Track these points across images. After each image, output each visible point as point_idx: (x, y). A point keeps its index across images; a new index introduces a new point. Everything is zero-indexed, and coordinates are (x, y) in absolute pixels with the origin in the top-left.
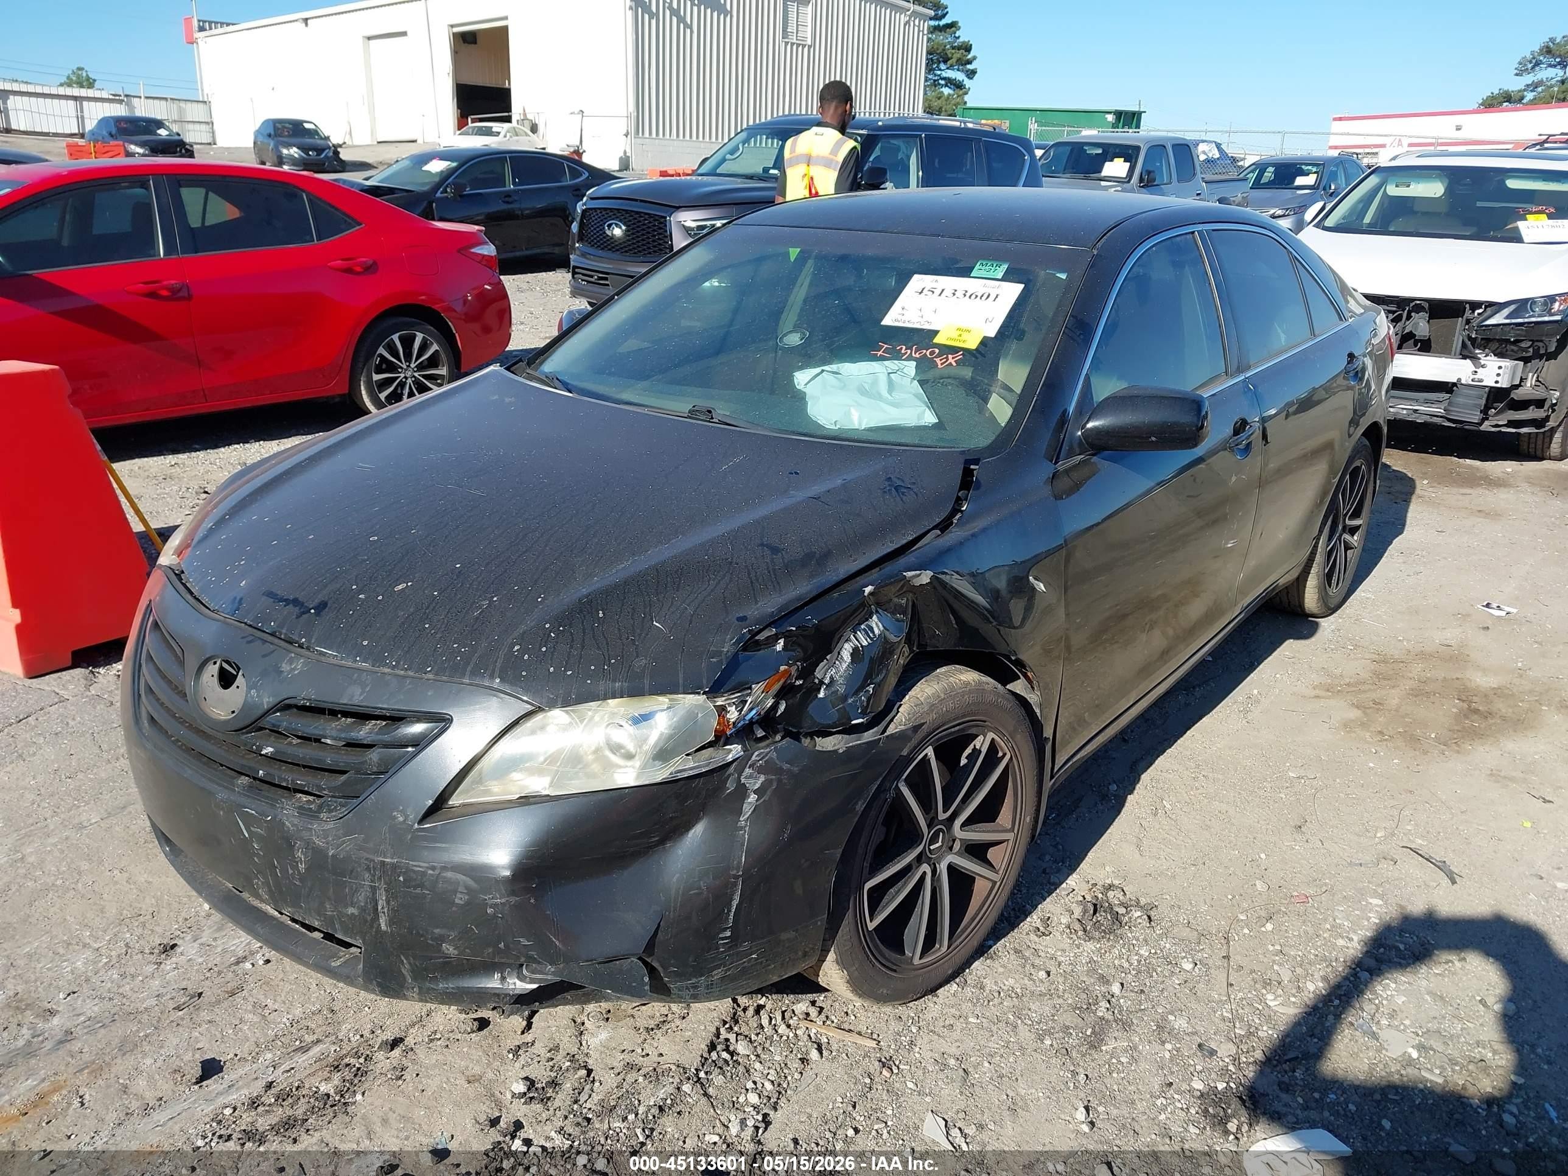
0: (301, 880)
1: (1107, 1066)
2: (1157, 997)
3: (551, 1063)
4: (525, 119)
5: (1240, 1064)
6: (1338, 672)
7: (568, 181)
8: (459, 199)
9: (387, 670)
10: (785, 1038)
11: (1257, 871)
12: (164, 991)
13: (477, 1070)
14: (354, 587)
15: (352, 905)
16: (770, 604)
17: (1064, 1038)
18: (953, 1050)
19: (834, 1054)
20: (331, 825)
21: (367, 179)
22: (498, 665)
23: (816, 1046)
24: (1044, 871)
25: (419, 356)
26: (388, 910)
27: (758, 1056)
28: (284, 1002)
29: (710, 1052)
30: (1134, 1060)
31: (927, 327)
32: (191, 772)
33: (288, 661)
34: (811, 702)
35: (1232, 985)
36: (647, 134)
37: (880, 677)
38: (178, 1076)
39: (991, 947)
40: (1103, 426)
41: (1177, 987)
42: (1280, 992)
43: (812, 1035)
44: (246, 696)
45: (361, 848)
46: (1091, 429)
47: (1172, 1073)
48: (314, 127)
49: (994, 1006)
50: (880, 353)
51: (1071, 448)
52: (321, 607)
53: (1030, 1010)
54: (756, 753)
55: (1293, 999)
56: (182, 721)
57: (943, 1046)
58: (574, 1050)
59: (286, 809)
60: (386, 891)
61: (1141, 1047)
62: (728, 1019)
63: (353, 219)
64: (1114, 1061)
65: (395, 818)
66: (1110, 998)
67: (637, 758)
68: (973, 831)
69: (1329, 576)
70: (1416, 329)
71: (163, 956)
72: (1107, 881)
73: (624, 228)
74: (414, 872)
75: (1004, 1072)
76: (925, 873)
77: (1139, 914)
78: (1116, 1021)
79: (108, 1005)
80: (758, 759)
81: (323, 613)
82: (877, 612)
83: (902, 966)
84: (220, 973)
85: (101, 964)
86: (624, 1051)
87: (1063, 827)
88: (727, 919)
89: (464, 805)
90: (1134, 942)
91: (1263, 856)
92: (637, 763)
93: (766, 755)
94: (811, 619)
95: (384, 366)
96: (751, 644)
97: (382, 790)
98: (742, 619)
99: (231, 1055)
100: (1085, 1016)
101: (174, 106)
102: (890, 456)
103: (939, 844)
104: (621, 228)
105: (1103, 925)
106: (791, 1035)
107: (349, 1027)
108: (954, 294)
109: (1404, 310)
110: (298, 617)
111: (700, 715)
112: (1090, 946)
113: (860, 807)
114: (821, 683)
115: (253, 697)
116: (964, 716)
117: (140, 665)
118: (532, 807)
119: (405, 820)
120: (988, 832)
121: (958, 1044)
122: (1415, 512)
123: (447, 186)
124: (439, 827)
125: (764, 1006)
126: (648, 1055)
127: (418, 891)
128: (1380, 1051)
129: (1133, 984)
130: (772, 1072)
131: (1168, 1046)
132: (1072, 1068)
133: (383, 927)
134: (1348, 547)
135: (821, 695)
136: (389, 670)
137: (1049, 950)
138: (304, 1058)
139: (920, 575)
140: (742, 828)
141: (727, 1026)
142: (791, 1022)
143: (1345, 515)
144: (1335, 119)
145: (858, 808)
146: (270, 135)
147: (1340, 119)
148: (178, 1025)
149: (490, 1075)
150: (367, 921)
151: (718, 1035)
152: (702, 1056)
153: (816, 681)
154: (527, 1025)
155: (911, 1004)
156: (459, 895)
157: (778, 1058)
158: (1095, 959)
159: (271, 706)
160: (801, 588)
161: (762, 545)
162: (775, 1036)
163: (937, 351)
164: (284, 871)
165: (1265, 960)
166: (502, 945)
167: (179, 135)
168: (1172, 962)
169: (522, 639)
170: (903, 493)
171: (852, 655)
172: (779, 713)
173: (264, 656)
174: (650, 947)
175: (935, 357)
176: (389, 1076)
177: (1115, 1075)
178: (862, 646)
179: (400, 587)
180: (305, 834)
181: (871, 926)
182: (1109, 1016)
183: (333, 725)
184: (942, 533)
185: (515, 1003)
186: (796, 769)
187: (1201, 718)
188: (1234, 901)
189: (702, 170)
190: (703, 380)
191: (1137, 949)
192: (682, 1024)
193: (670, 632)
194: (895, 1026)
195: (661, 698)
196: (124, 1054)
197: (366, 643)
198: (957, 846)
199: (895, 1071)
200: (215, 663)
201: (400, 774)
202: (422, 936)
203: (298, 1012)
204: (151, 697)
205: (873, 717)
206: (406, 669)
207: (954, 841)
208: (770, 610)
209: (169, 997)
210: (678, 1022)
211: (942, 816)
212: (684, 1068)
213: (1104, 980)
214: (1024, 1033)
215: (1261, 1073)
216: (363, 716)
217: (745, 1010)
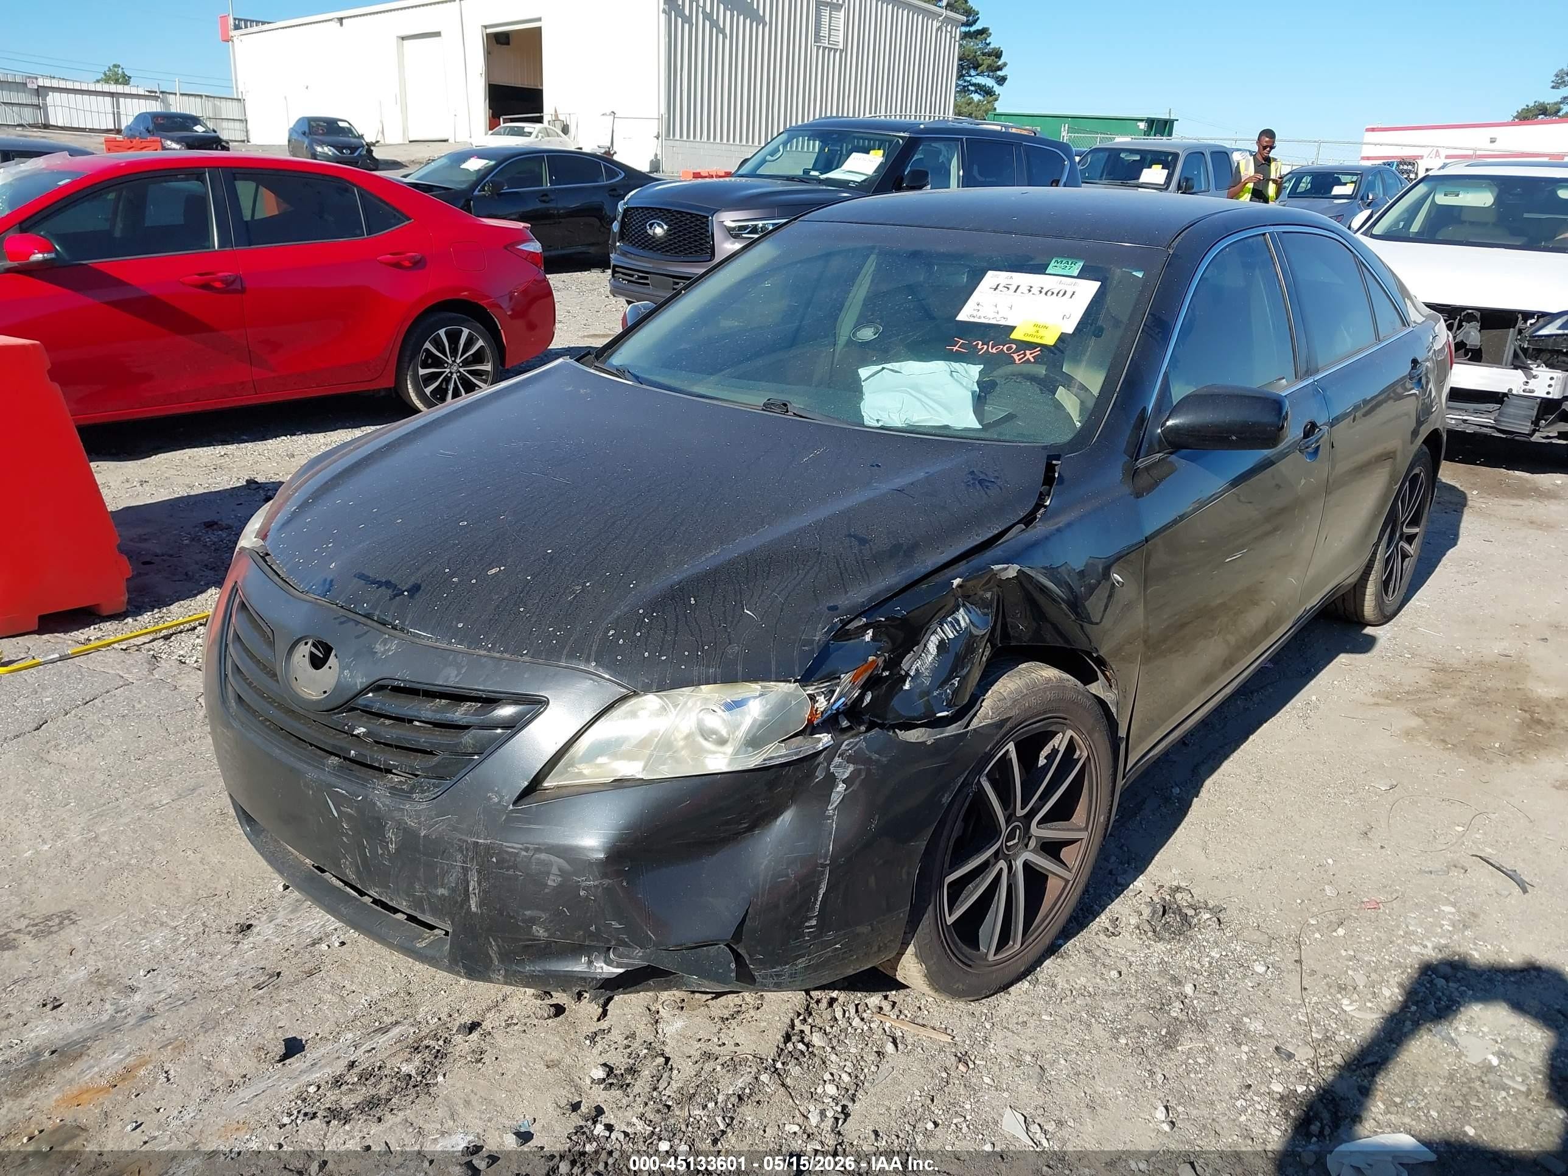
0: (390, 860)
1: (1184, 1066)
2: (1230, 999)
3: (628, 1050)
4: (557, 119)
5: (1318, 1067)
6: (1397, 679)
7: (604, 182)
8: (496, 197)
9: (482, 652)
10: (859, 1031)
11: (1325, 876)
12: (243, 970)
13: (555, 1055)
14: (447, 570)
15: (442, 886)
16: (860, 594)
17: (1139, 1038)
18: (1028, 1047)
19: (909, 1047)
20: (424, 806)
21: (405, 176)
22: (594, 648)
23: (891, 1039)
24: (1111, 872)
25: (464, 352)
26: (479, 892)
27: (833, 1048)
28: (361, 984)
29: (785, 1043)
30: (1210, 1061)
31: (1003, 322)
32: (279, 752)
33: (382, 642)
34: (897, 693)
35: (1305, 989)
36: (678, 137)
37: (966, 671)
38: (262, 1054)
39: (1061, 946)
40: (1183, 425)
41: (1251, 989)
42: (1355, 997)
43: (886, 1029)
44: (339, 674)
45: (455, 829)
46: (1171, 428)
47: (1250, 1075)
48: (348, 126)
49: (1067, 1004)
50: (955, 348)
51: (1151, 444)
52: (415, 589)
53: (1103, 1008)
54: (846, 743)
55: (1369, 1005)
56: (270, 700)
57: (1020, 1043)
58: (651, 1038)
59: (378, 790)
60: (479, 872)
61: (1217, 1049)
62: (802, 1011)
63: (403, 215)
64: (1191, 1061)
65: (490, 798)
66: (1182, 998)
67: (729, 744)
68: (1049, 829)
69: (1386, 584)
70: (1468, 338)
71: (240, 936)
72: (1174, 883)
73: (666, 227)
74: (507, 852)
75: (1080, 1069)
76: (1001, 869)
77: (1208, 916)
78: (1190, 1022)
79: (188, 983)
80: (847, 748)
81: (417, 596)
82: (964, 605)
83: (977, 962)
84: (296, 953)
85: (179, 943)
86: (700, 1040)
87: (1128, 829)
88: (813, 908)
89: (558, 787)
90: (1205, 944)
91: (1330, 861)
92: (729, 749)
93: (856, 745)
94: (899, 610)
95: (430, 361)
96: (842, 634)
97: (477, 771)
98: (833, 608)
99: (313, 1034)
100: (1159, 1015)
101: (209, 104)
102: (971, 450)
103: (1016, 841)
104: (662, 227)
105: (1172, 926)
106: (866, 1028)
107: (427, 1009)
108: (1030, 291)
109: (1455, 319)
110: (391, 599)
111: (793, 703)
112: (1161, 946)
113: (946, 799)
114: (907, 674)
115: (345, 678)
116: (1045, 712)
117: (227, 645)
118: (626, 790)
119: (500, 801)
120: (1064, 830)
121: (1033, 1041)
122: (1469, 524)
123: (485, 184)
124: (534, 809)
125: (837, 999)
126: (724, 1044)
127: (511, 872)
128: (1459, 1057)
129: (1205, 985)
130: (848, 1064)
131: (1245, 1048)
132: (1149, 1068)
133: (474, 909)
134: (1405, 556)
135: (907, 687)
136: (485, 652)
137: (1119, 950)
138: (385, 1039)
139: (1006, 569)
140: (829, 817)
141: (801, 1017)
142: (865, 1015)
143: (1403, 523)
144: (1368, 130)
145: (944, 800)
146: (304, 133)
147: (1373, 130)
148: (258, 1003)
149: (568, 1060)
150: (457, 902)
151: (793, 1026)
152: (778, 1047)
153: (903, 673)
154: (603, 1012)
155: (983, 1001)
156: (551, 877)
157: (853, 1050)
158: (1166, 959)
159: (364, 686)
160: (890, 579)
161: (850, 536)
162: (850, 1028)
163: (1014, 347)
164: (373, 851)
165: (1339, 965)
166: (593, 928)
167: (215, 131)
168: (1243, 965)
169: (616, 625)
170: (987, 487)
171: (938, 647)
172: (865, 704)
173: (358, 637)
174: (738, 935)
175: (1013, 353)
176: (469, 1059)
177: (1192, 1075)
178: (948, 639)
179: (493, 571)
180: (397, 815)
181: (950, 920)
182: (1182, 1017)
183: (428, 706)
184: (1027, 526)
185: (600, 988)
186: (884, 759)
187: (1260, 725)
188: (1303, 905)
189: (742, 172)
190: (775, 374)
191: (1207, 950)
192: (756, 1014)
193: (762, 619)
194: (968, 1022)
195: (754, 686)
196: (206, 1032)
197: (460, 625)
198: (1032, 844)
199: (971, 1066)
200: (306, 644)
201: (496, 754)
202: (512, 917)
203: (375, 994)
204: (238, 677)
205: (957, 711)
206: (502, 652)
207: (1030, 838)
208: (861, 600)
209: (248, 976)
210: (752, 1012)
211: (1020, 813)
212: (761, 1059)
213: (1176, 981)
214: (1098, 1031)
215: (1340, 1077)
216: (457, 698)
217: (818, 1002)
